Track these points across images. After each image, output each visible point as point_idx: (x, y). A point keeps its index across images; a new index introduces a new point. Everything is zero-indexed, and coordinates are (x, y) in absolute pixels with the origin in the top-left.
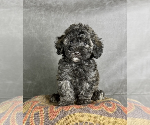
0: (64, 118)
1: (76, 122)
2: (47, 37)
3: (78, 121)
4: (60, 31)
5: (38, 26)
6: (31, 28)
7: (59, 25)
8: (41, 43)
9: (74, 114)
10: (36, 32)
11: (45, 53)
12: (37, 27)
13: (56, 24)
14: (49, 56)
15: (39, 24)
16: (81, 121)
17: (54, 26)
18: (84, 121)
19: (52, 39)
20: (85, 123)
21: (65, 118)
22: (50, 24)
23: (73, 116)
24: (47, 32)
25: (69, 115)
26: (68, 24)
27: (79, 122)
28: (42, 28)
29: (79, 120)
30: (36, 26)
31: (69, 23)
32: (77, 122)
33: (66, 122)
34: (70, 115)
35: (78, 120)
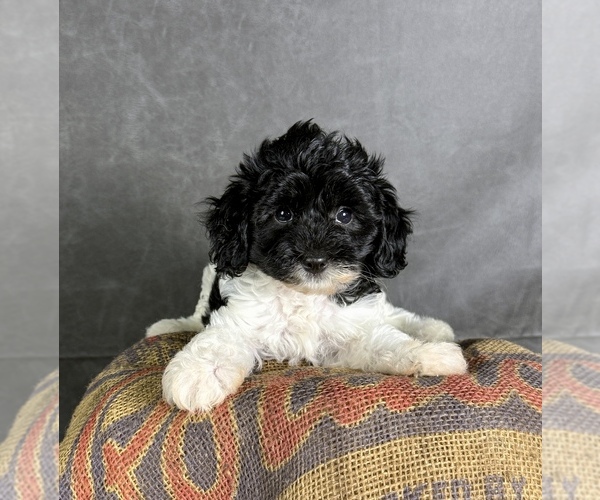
0: (329, 466)
1: (388, 490)
2: (190, 73)
3: (396, 485)
4: (251, 46)
5: (147, 23)
6: (114, 31)
7: (244, 16)
8: (161, 100)
9: (380, 446)
10: (136, 51)
11: (180, 149)
12: (141, 24)
13: (233, 10)
14: (197, 165)
15: (153, 13)
16: (412, 481)
17: (224, 21)
18: (429, 477)
19: (213, 82)
20: (430, 489)
21: (335, 464)
22: (203, 12)
23: (376, 459)
24: (189, 48)
25: (355, 454)
26: (287, 10)
27: (402, 490)
28: (164, 32)
29: (401, 477)
30: (139, 20)
31: (291, 7)
32: (391, 486)
33: (337, 487)
34: (362, 452)
35: (396, 479)
